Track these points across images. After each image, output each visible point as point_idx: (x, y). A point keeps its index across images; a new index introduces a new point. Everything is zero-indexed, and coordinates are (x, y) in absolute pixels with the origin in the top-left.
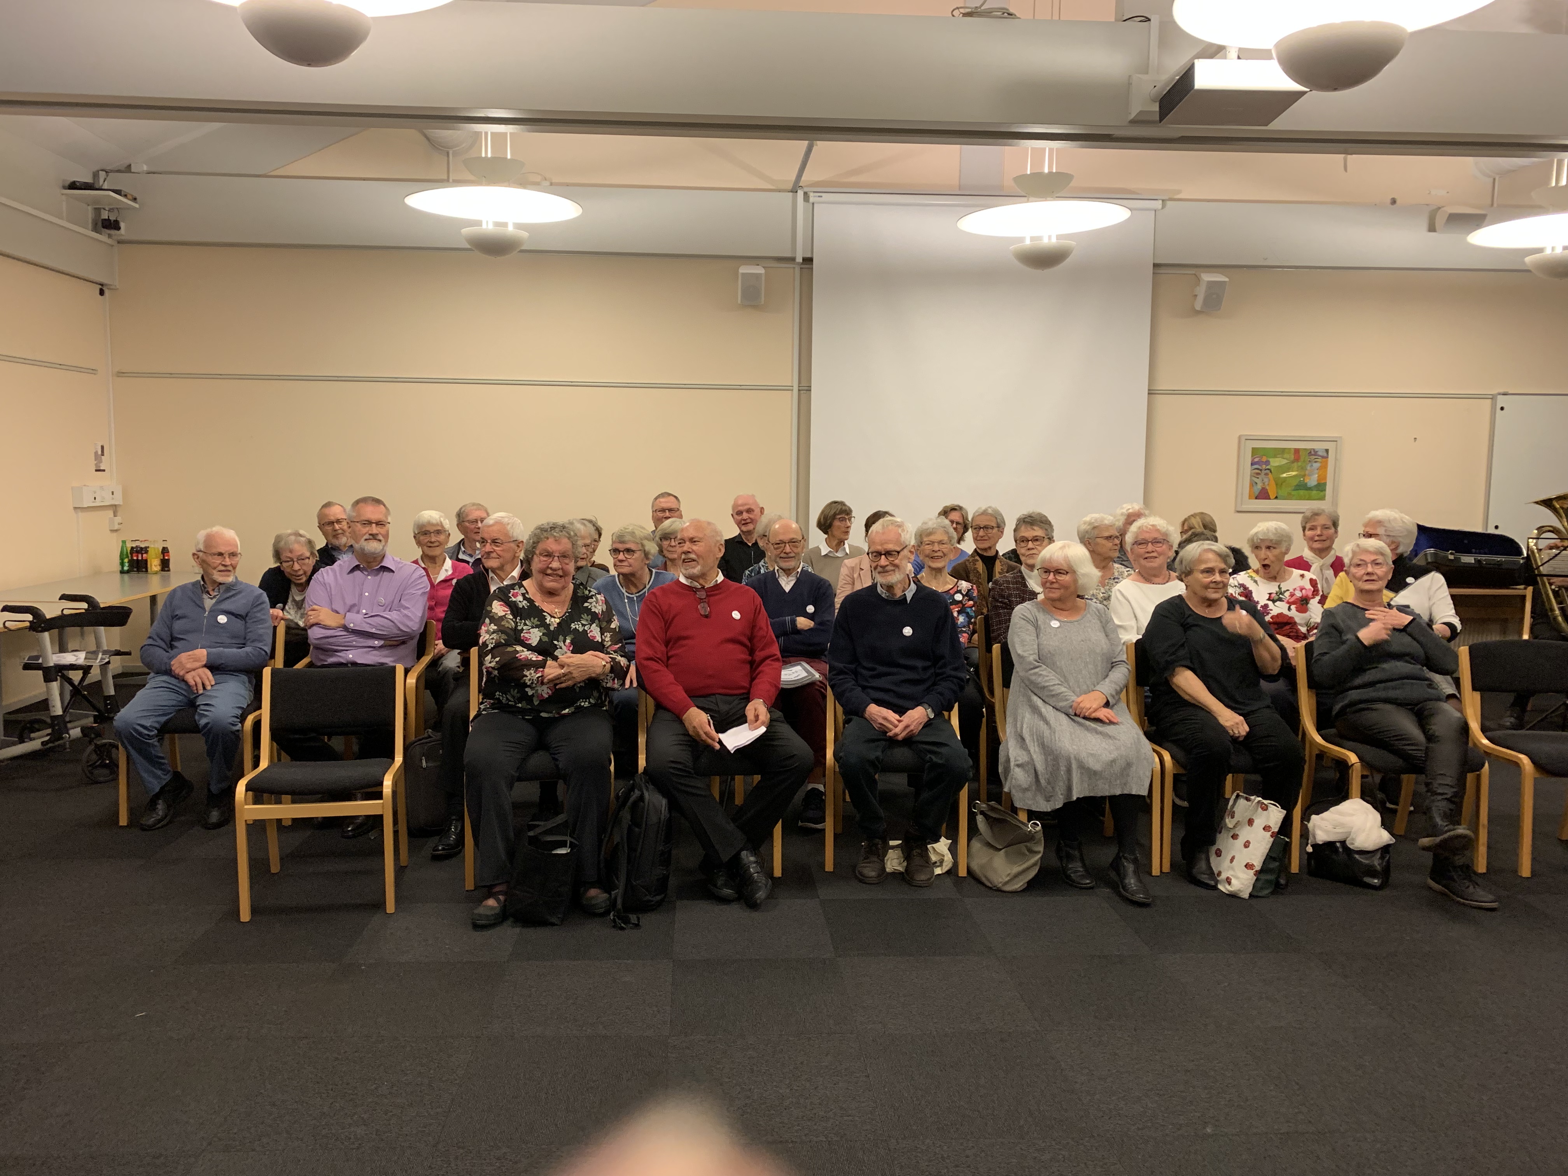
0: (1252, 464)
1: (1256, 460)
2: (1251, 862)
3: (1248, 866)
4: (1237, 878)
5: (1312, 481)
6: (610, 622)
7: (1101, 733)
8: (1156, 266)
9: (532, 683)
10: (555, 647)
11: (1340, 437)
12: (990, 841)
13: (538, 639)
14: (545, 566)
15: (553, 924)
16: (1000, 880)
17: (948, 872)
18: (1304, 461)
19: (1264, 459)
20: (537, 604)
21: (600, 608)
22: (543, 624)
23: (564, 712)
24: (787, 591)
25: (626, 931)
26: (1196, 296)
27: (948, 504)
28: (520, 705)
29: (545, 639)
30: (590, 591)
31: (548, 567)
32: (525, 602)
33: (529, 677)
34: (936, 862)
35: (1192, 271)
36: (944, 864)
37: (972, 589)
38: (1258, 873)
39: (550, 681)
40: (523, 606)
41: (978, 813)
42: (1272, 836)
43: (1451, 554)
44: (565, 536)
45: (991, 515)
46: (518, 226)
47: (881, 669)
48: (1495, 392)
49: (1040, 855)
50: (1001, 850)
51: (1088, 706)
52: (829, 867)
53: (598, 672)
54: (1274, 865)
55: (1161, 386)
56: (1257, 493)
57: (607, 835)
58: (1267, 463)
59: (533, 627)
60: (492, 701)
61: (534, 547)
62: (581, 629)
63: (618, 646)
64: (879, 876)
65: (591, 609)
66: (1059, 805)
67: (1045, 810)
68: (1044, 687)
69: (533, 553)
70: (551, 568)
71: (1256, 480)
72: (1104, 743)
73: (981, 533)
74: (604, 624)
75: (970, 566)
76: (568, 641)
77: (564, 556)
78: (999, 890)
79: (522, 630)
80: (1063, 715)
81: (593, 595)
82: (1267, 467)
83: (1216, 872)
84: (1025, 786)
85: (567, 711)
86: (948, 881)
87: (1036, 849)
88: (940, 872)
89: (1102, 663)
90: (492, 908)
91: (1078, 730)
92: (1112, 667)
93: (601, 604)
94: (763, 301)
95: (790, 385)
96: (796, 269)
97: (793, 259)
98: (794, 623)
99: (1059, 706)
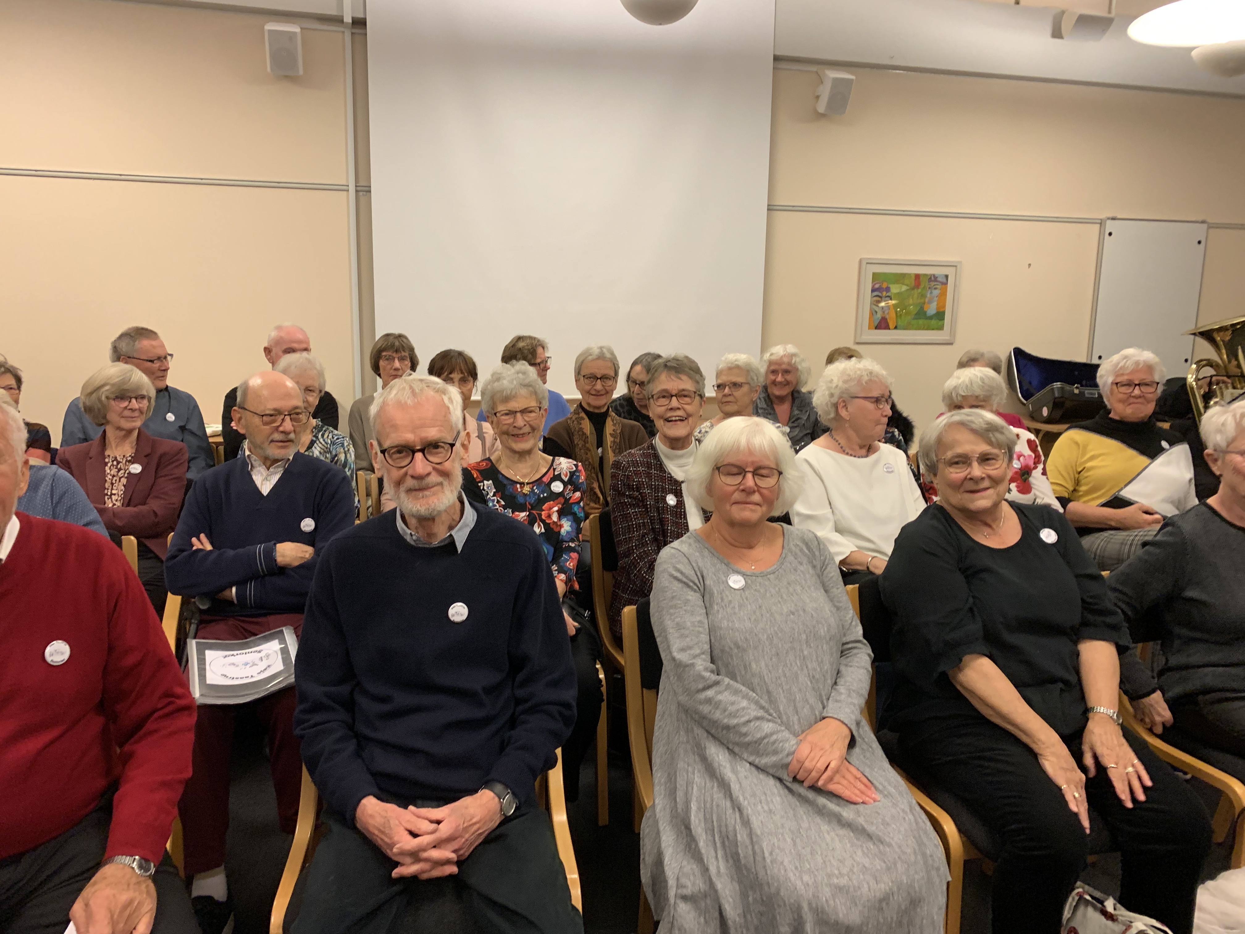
0: (873, 291)
1: (877, 286)
5: (931, 309)
8: (776, 59)
11: (960, 262)
18: (924, 288)
19: (884, 286)
24: (265, 494)
26: (820, 95)
35: (814, 68)
37: (577, 470)
43: (1077, 388)
45: (609, 360)
48: (1103, 216)
51: (821, 765)
55: (781, 201)
56: (877, 323)
58: (888, 289)
68: (728, 728)
71: (876, 308)
73: (599, 385)
75: (574, 426)
80: (771, 782)
82: (888, 294)
89: (832, 654)
92: (842, 655)
94: (301, 72)
95: (345, 183)
96: (343, 32)
97: (341, 21)
98: (270, 555)
99: (764, 761)
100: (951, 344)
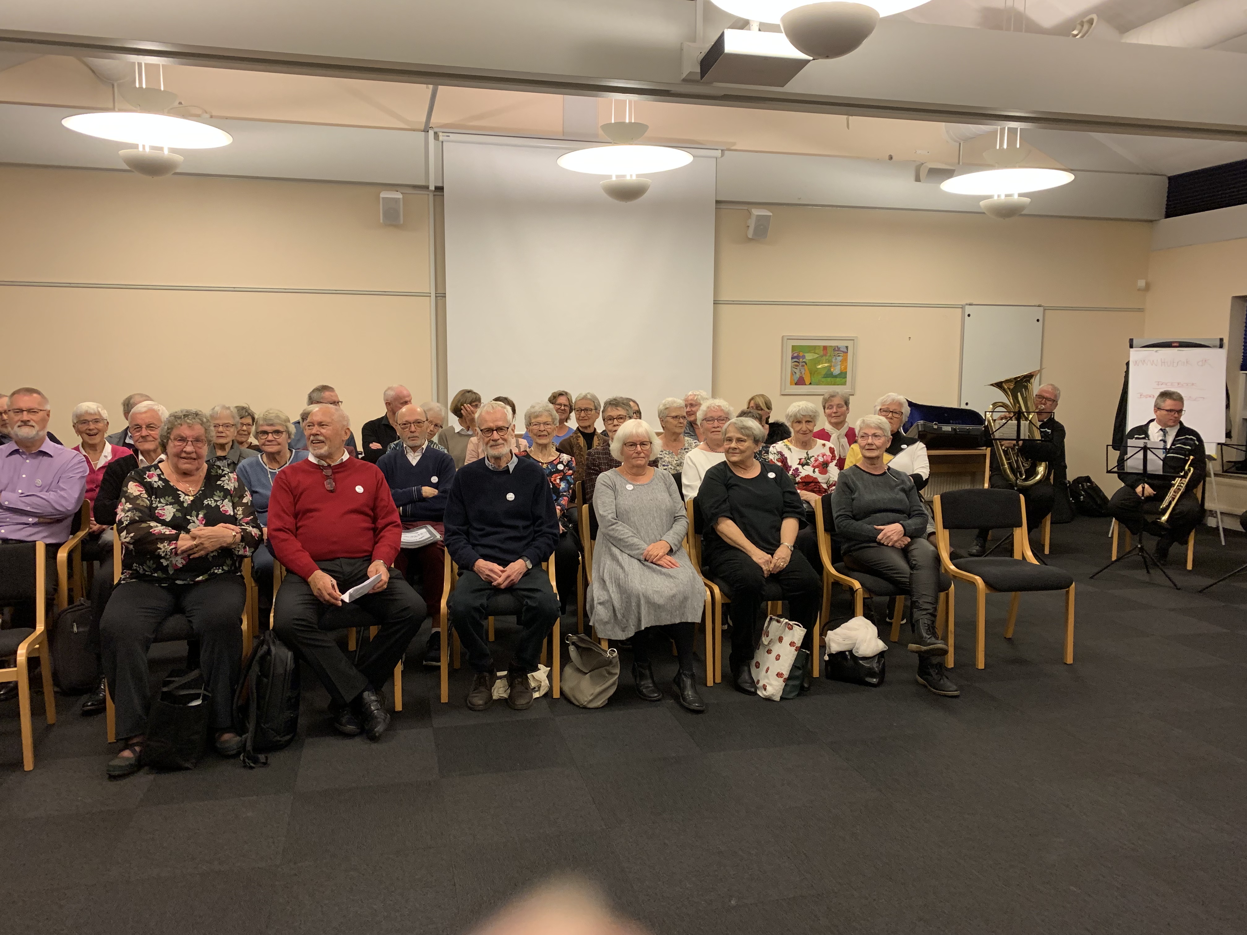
0: (792, 358)
1: (795, 355)
2: (781, 671)
3: (779, 675)
4: (771, 685)
5: (836, 371)
6: (242, 497)
7: (664, 574)
8: (717, 202)
9: (166, 555)
10: (189, 522)
11: (856, 337)
12: (578, 667)
13: (172, 514)
14: (179, 450)
15: (187, 769)
16: (586, 699)
17: (546, 695)
18: (830, 356)
19: (801, 354)
20: (172, 484)
21: (232, 485)
22: (177, 501)
23: (198, 579)
24: (414, 465)
25: (255, 770)
26: (748, 226)
27: (555, 390)
28: (156, 575)
29: (179, 514)
30: (223, 470)
31: (182, 451)
32: (160, 482)
33: (163, 549)
34: (535, 688)
35: (745, 207)
36: (542, 689)
37: (571, 460)
38: (786, 680)
39: (183, 552)
40: (159, 486)
41: (571, 644)
42: (796, 650)
43: (935, 424)
44: (198, 422)
45: (590, 400)
46: (173, 150)
47: (489, 529)
48: (964, 303)
49: (617, 677)
50: (587, 673)
51: (655, 554)
52: (444, 699)
53: (229, 542)
54: (799, 673)
55: (723, 297)
56: (796, 381)
57: (240, 686)
58: (804, 357)
59: (167, 505)
60: (131, 572)
61: (169, 433)
62: (213, 505)
63: (250, 518)
64: (486, 703)
65: (223, 486)
66: (631, 634)
67: (622, 639)
68: (620, 540)
69: (168, 438)
70: (185, 452)
71: (796, 370)
72: (667, 582)
73: (583, 414)
74: (236, 499)
75: (574, 441)
76: (201, 516)
77: (197, 440)
78: (585, 708)
79: (157, 507)
80: (636, 561)
81: (226, 474)
82: (804, 360)
83: (756, 681)
84: (606, 620)
85: (200, 578)
86: (544, 702)
87: (614, 671)
88: (538, 696)
89: (667, 517)
90: (127, 759)
91: (647, 572)
92: (675, 521)
93: (233, 481)
94: (402, 222)
95: (428, 291)
96: (428, 195)
97: (427, 187)
98: (419, 492)
99: (632, 553)
100: (853, 395)
